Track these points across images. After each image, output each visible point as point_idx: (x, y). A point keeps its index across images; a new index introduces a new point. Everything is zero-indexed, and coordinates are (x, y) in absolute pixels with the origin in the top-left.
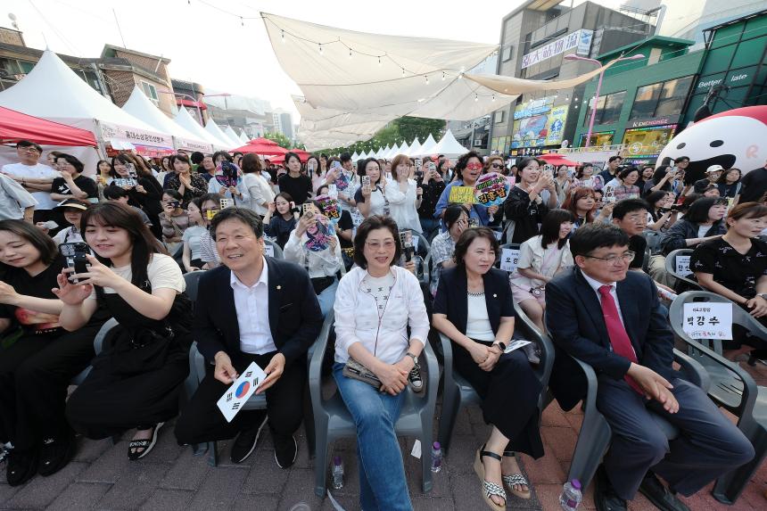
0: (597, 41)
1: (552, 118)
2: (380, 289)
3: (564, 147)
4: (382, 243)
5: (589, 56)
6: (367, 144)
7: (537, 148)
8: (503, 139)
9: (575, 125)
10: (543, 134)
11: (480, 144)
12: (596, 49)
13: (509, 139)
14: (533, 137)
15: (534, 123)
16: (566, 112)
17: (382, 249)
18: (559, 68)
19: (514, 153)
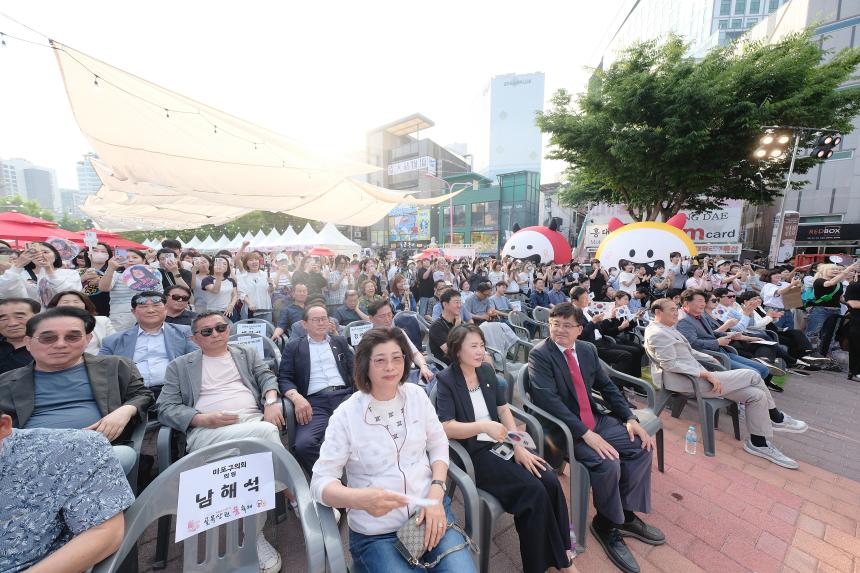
0: (440, 166)
1: (419, 218)
2: (391, 415)
3: (433, 244)
4: (390, 359)
5: (437, 176)
6: (221, 227)
7: (412, 242)
8: (382, 233)
9: (437, 225)
10: (415, 231)
11: (360, 236)
12: (440, 172)
13: (386, 233)
14: (407, 232)
15: (406, 221)
16: (429, 214)
17: (390, 366)
18: (417, 181)
19: (393, 246)
